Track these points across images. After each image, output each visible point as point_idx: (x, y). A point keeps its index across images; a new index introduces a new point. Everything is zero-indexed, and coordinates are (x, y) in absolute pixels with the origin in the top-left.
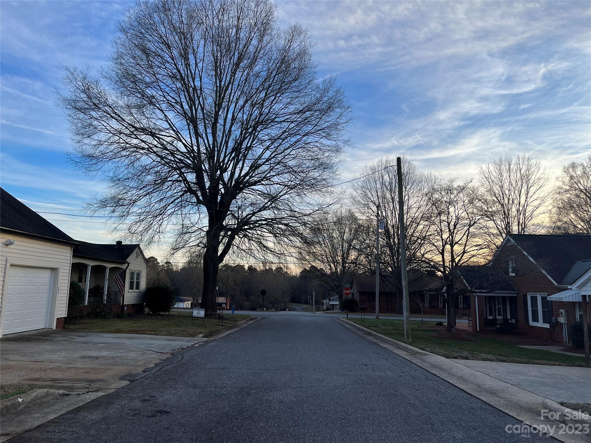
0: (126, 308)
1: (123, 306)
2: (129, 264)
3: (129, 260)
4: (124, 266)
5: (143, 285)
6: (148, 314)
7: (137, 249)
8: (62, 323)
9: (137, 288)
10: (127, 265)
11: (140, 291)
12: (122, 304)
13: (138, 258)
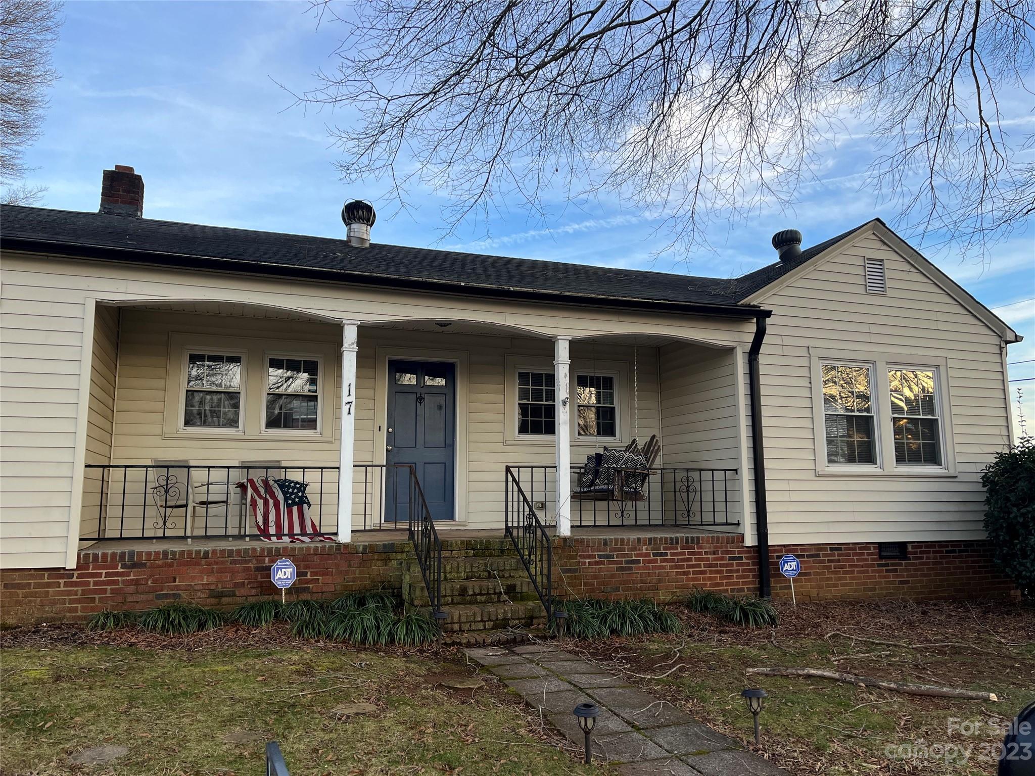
1: (764, 554)
2: (762, 315)
4: (739, 335)
7: (862, 247)
9: (921, 448)
11: (952, 472)
12: (750, 540)
13: (889, 293)
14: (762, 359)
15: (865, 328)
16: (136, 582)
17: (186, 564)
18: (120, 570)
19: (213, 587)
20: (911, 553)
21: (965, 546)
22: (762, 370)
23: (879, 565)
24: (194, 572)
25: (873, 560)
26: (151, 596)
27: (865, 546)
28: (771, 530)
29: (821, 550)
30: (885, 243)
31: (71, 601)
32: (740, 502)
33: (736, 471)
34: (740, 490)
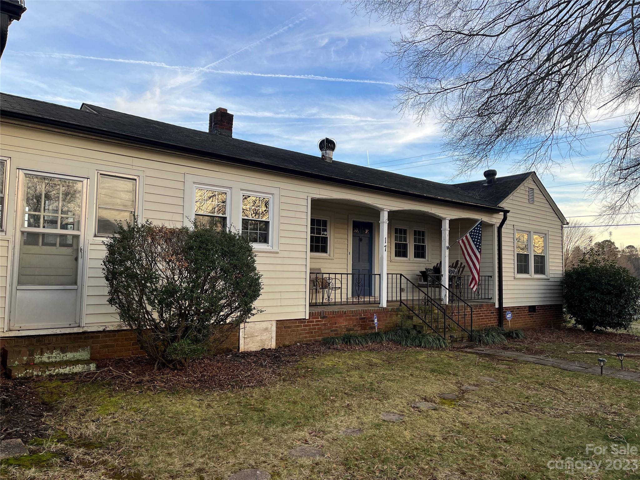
0: (510, 316)
1: (501, 311)
2: (506, 212)
3: (505, 204)
4: (496, 219)
5: (556, 265)
6: (573, 330)
7: (529, 183)
9: (540, 267)
10: (501, 215)
11: (548, 278)
12: (497, 306)
13: (535, 203)
14: (503, 230)
15: (528, 218)
16: (325, 325)
17: (339, 317)
18: (320, 319)
19: (347, 327)
20: (537, 310)
21: (550, 307)
22: (503, 235)
23: (529, 315)
24: (341, 320)
25: (527, 313)
26: (329, 331)
27: (525, 307)
28: (504, 301)
29: (514, 309)
30: (535, 182)
31: (306, 333)
32: (493, 290)
33: (491, 276)
34: (494, 285)
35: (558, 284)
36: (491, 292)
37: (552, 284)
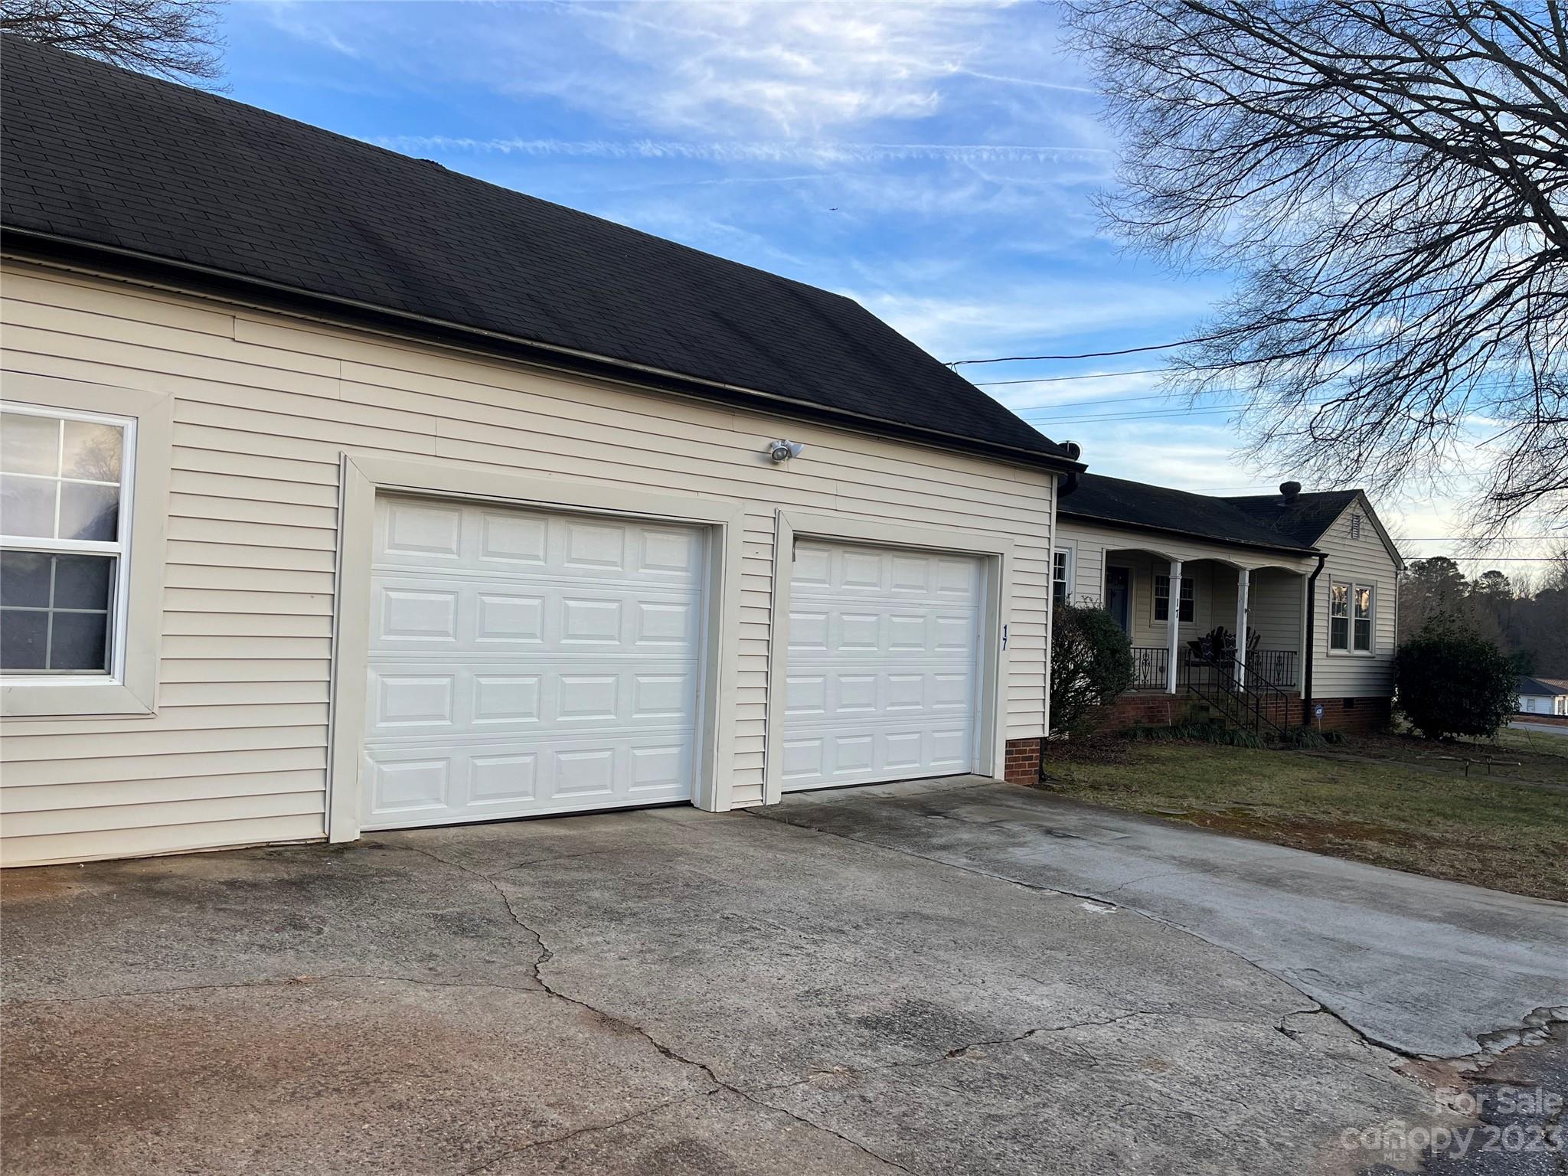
0: (1319, 712)
1: (1308, 703)
2: (1322, 557)
3: (1321, 544)
4: (1308, 567)
5: (1385, 636)
6: (1408, 736)
7: (1353, 508)
8: (1031, 758)
9: (1363, 642)
10: (1314, 562)
11: (1373, 655)
12: (1303, 697)
13: (1362, 539)
14: (1317, 583)
15: (1349, 562)
20: (1354, 704)
22: (1316, 590)
23: (1344, 712)
25: (1342, 708)
27: (1339, 699)
28: (1313, 689)
29: (1325, 701)
30: (1363, 508)
32: (1299, 672)
33: (1296, 653)
34: (1299, 665)
35: (1387, 664)
36: (1295, 675)
37: (1378, 664)
